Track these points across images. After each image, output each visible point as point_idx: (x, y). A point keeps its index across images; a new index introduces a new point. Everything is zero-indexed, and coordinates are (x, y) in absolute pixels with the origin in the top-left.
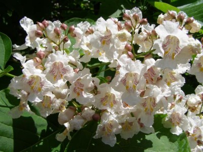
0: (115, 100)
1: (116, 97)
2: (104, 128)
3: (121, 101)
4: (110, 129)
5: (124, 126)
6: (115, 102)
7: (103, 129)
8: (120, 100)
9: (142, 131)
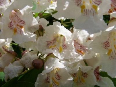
0: (65, 43)
1: (67, 40)
2: (48, 79)
3: (73, 44)
4: (57, 81)
5: (76, 78)
6: (65, 46)
7: (47, 81)
8: (71, 43)
9: (99, 85)
